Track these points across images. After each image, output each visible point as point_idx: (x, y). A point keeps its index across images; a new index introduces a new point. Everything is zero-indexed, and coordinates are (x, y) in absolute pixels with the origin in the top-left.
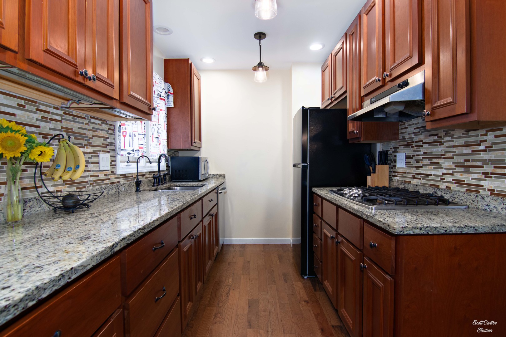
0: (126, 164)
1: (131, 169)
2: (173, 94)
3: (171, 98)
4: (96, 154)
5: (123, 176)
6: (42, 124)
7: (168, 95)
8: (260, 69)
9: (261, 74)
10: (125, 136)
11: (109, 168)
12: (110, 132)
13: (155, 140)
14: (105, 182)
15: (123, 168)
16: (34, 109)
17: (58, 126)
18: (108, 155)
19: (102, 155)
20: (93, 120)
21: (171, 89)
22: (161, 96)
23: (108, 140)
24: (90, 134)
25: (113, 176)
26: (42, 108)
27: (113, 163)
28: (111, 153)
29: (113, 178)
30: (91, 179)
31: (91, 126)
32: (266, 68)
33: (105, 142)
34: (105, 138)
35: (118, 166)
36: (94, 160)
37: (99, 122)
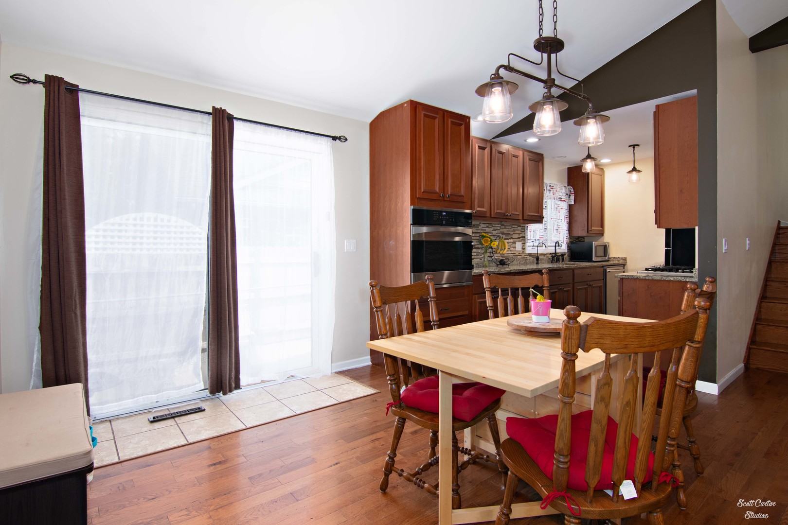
0: (532, 247)
1: (534, 251)
2: (574, 193)
3: (572, 197)
4: (514, 243)
5: (530, 255)
6: (494, 232)
7: (570, 195)
8: (634, 172)
9: (634, 175)
10: (530, 232)
11: (521, 250)
12: (522, 230)
13: (555, 231)
14: (519, 257)
15: (529, 250)
16: (491, 226)
17: (499, 231)
18: (521, 243)
19: (517, 243)
20: (513, 226)
21: (572, 190)
22: (561, 199)
23: (521, 235)
24: (512, 233)
25: (523, 254)
26: (494, 225)
27: (524, 247)
28: (523, 242)
29: (523, 255)
30: (512, 255)
31: (512, 230)
32: (639, 171)
33: (519, 236)
34: (519, 234)
35: (526, 248)
36: (513, 245)
37: (516, 226)
